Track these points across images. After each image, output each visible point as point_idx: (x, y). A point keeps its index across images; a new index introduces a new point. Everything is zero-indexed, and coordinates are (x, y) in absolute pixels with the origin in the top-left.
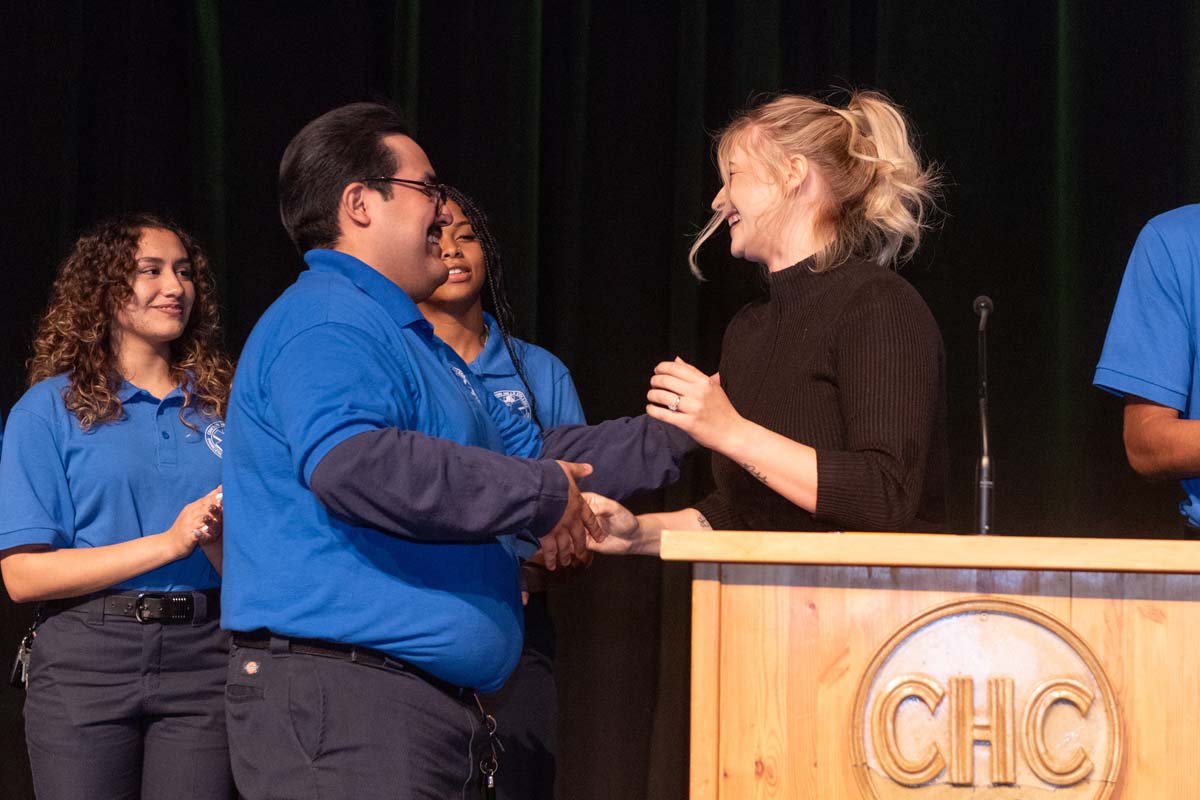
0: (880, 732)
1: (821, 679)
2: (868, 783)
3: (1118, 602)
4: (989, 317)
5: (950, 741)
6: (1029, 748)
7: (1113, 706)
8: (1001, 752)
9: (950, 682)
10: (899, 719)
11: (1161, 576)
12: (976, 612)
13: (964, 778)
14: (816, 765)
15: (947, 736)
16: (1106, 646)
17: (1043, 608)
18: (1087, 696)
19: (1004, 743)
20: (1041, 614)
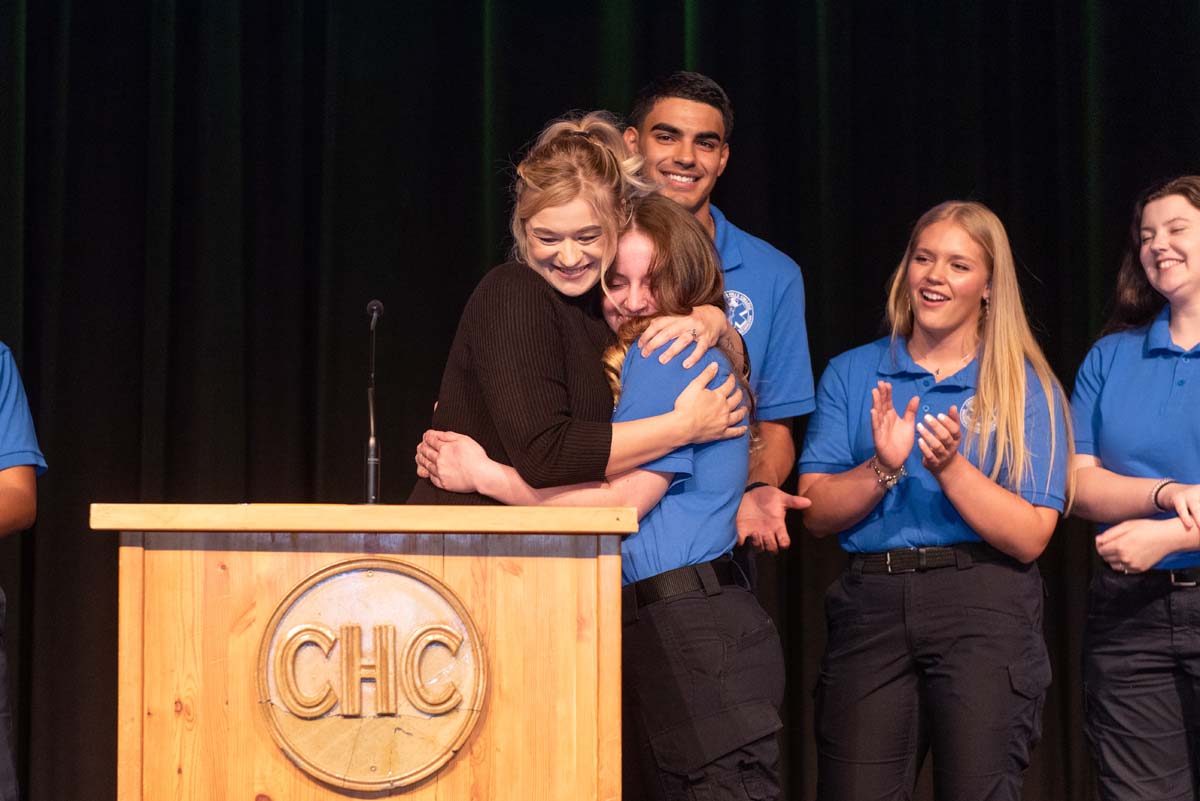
0: (282, 673)
1: (232, 630)
2: (270, 715)
3: (482, 559)
4: (378, 320)
5: (341, 679)
6: (408, 686)
7: (478, 647)
8: (384, 687)
9: (341, 630)
10: (297, 662)
11: (519, 536)
12: (365, 569)
13: (353, 710)
14: (227, 703)
15: (339, 675)
16: (473, 596)
17: (420, 565)
18: (457, 638)
19: (387, 682)
20: (418, 570)
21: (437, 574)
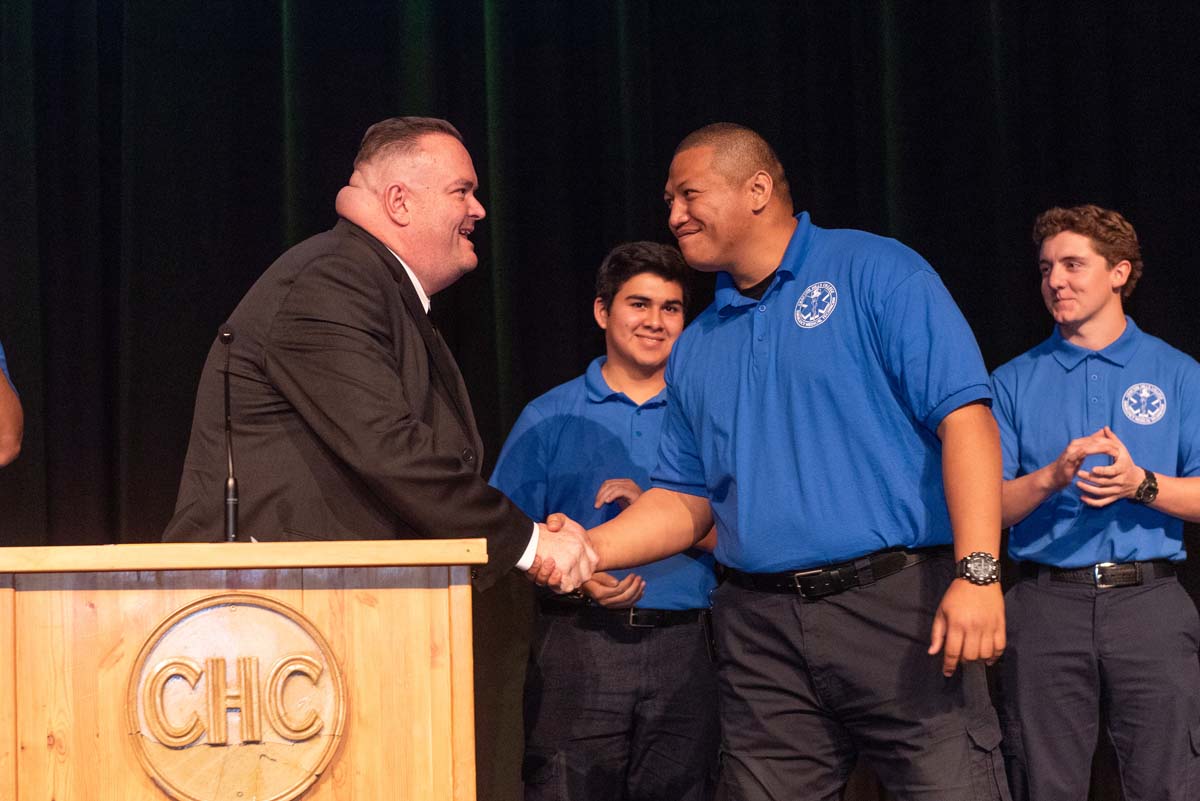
0: (150, 706)
1: (101, 665)
2: (141, 748)
3: (339, 591)
6: (272, 712)
7: (338, 674)
8: (249, 715)
9: (206, 662)
10: (165, 694)
11: (374, 569)
12: (227, 604)
13: (220, 739)
14: (98, 736)
15: (205, 706)
16: (332, 628)
17: (281, 598)
18: (317, 667)
19: (252, 711)
20: (279, 604)
21: (297, 608)
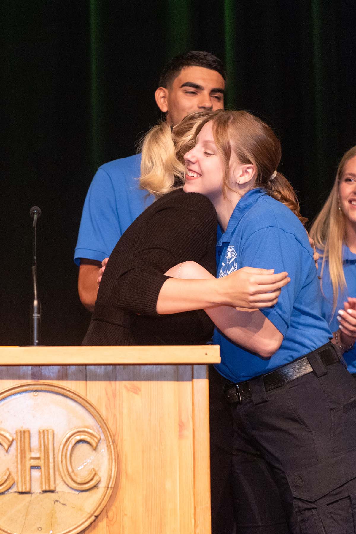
3: (113, 382)
4: (38, 219)
5: (17, 467)
6: (63, 470)
7: (111, 443)
8: (47, 472)
9: (16, 433)
11: (138, 367)
12: (31, 391)
13: (26, 488)
15: (15, 464)
16: (107, 409)
17: (70, 387)
18: (96, 437)
19: (49, 468)
20: (69, 391)
21: (82, 393)
